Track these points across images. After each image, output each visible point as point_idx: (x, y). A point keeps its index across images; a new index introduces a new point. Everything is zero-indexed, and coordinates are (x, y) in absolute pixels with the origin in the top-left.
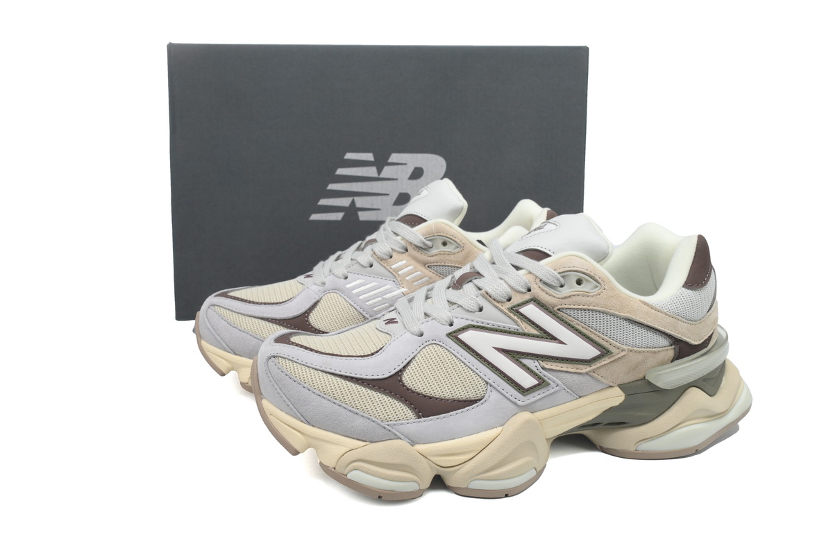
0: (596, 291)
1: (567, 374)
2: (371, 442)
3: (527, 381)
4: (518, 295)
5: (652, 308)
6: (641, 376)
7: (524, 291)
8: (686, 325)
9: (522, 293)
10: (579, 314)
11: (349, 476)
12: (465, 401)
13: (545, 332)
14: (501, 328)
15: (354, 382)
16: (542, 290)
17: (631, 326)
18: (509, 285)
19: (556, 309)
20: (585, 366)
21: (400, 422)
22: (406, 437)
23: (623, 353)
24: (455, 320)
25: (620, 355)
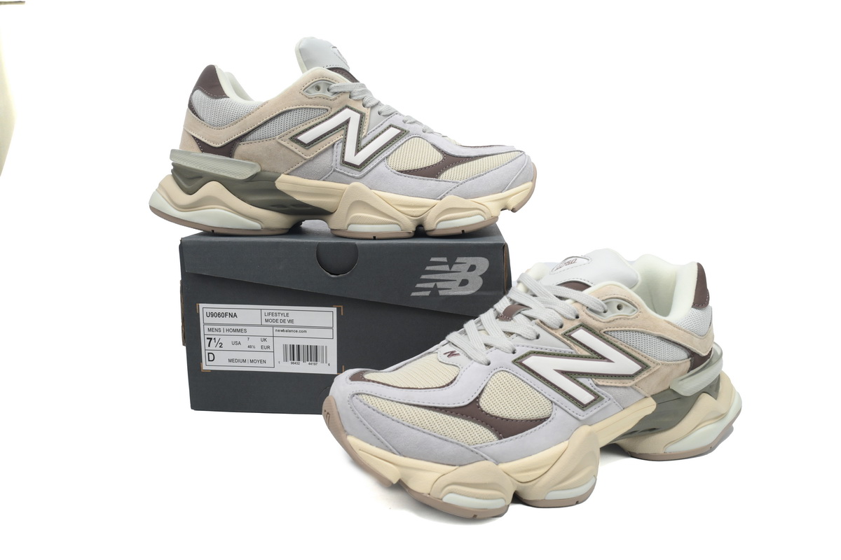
0: (634, 314)
1: (616, 389)
2: (460, 466)
3: (586, 397)
4: (569, 321)
5: (675, 326)
6: (667, 387)
7: (574, 318)
8: (698, 339)
9: (572, 320)
10: (621, 335)
11: (446, 499)
12: (536, 420)
13: (595, 353)
14: (558, 352)
15: (438, 411)
16: (589, 316)
17: (663, 343)
18: (560, 314)
19: (602, 332)
20: (630, 381)
21: (484, 444)
22: (492, 457)
23: (658, 367)
24: (517, 348)
25: (656, 369)
